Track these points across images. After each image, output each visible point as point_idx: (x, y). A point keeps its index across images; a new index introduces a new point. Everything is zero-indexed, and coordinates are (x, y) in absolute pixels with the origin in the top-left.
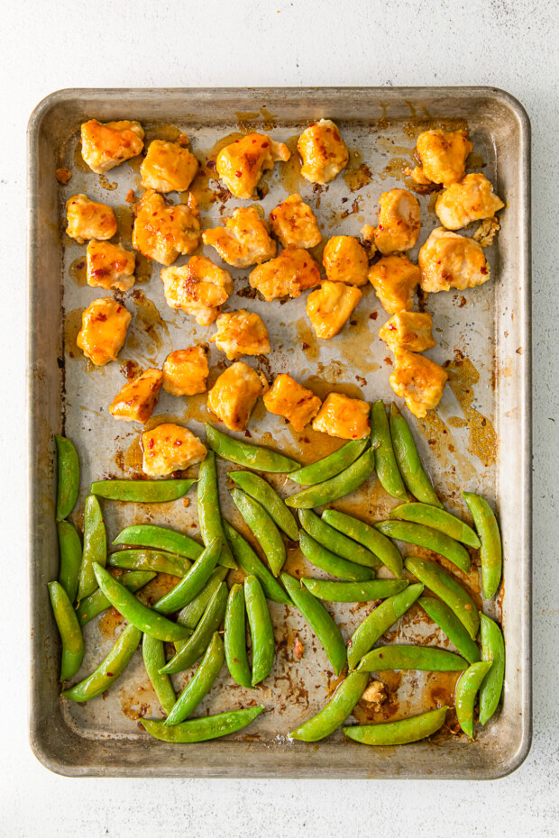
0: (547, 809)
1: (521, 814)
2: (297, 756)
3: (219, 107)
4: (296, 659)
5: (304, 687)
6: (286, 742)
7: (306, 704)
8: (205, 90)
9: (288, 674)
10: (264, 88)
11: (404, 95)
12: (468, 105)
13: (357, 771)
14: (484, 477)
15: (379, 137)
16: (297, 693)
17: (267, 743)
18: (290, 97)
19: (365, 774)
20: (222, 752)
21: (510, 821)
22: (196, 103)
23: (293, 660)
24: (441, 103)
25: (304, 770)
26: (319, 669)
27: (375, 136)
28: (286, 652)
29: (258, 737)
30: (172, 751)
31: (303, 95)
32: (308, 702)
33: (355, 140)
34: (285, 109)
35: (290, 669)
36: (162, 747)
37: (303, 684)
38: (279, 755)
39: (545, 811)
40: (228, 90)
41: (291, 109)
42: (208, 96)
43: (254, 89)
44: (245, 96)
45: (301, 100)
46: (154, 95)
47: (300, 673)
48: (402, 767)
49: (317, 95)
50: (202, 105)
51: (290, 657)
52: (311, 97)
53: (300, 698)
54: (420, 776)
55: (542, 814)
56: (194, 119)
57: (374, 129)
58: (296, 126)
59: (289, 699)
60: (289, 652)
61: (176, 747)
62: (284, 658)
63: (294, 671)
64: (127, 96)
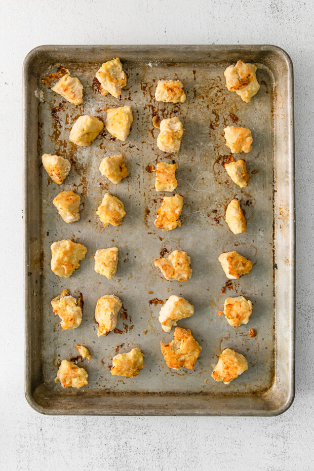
0: (274, 434)
1: (260, 435)
2: (147, 56)
3: (191, 405)
4: (148, 107)
5: (143, 91)
6: (153, 62)
7: (142, 83)
8: (199, 415)
9: (152, 99)
10: (167, 416)
11: (92, 411)
12: (58, 405)
13: (116, 49)
14: (48, 205)
15: (104, 386)
16: (147, 88)
17: (163, 62)
18: (153, 411)
19: (112, 48)
20: (188, 58)
21: (254, 439)
22: (204, 408)
23: (149, 106)
24: (72, 406)
25: (144, 50)
26: (135, 102)
27: (106, 387)
28: (153, 111)
29: (168, 65)
30: (214, 58)
31: (146, 412)
32: (141, 84)
33: (118, 385)
34: (155, 403)
35: (151, 102)
36: (220, 60)
37: (144, 93)
38: (157, 56)
39: (272, 434)
40: (186, 415)
41: (152, 403)
42: (197, 412)
43: (173, 415)
44: (177, 411)
45: (147, 409)
46: (226, 413)
47: (145, 99)
48: (92, 51)
49: (138, 412)
50: (200, 407)
51: (151, 108)
52: (142, 411)
53: (145, 85)
54: (82, 47)
55: (271, 436)
56: (204, 397)
57: (107, 391)
58: (149, 393)
59: (152, 85)
60: (151, 110)
61: (213, 60)
62: (154, 107)
63: (149, 100)
64: (240, 412)
